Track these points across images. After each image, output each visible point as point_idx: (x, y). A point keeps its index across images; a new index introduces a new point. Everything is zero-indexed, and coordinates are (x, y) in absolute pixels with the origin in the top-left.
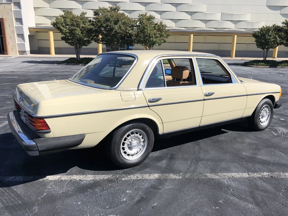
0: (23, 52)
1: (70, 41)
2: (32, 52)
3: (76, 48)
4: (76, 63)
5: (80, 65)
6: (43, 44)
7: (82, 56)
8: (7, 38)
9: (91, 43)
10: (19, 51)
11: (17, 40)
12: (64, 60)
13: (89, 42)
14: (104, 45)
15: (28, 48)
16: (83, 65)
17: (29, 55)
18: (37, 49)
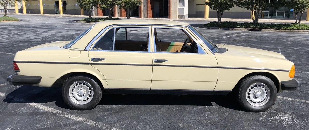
0: (182, 16)
1: (213, 5)
2: (189, 16)
3: (218, 12)
4: (215, 27)
5: (219, 29)
6: (200, 9)
7: (223, 20)
8: (171, 4)
9: (234, 7)
10: (179, 15)
11: (179, 6)
12: (207, 24)
13: (232, 6)
14: (246, 8)
15: (186, 13)
16: (222, 29)
17: (186, 18)
18: (195, 13)
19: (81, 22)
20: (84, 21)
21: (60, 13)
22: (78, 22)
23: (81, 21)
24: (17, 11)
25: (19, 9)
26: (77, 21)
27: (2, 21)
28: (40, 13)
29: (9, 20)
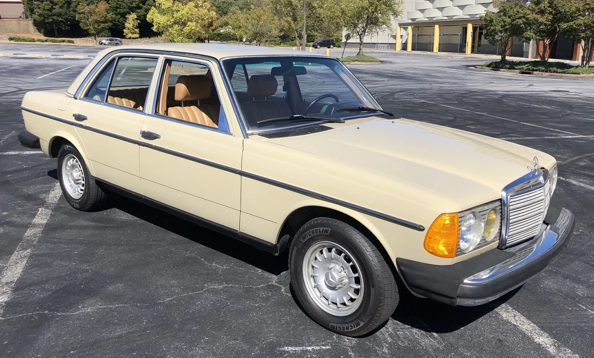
19: (483, 69)
20: (489, 66)
21: (466, 52)
22: (477, 68)
23: (482, 66)
24: (399, 47)
25: (404, 42)
26: (475, 67)
27: (352, 63)
28: (433, 51)
29: (363, 61)
